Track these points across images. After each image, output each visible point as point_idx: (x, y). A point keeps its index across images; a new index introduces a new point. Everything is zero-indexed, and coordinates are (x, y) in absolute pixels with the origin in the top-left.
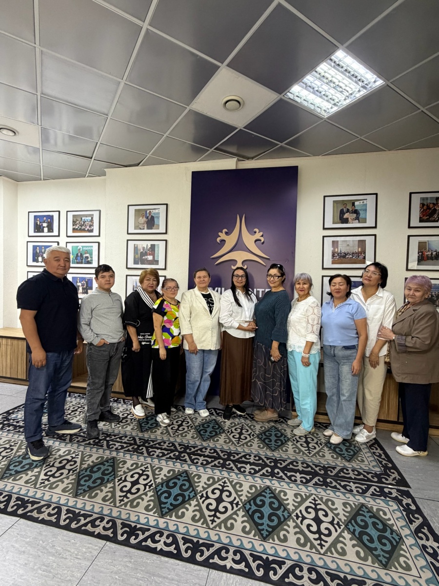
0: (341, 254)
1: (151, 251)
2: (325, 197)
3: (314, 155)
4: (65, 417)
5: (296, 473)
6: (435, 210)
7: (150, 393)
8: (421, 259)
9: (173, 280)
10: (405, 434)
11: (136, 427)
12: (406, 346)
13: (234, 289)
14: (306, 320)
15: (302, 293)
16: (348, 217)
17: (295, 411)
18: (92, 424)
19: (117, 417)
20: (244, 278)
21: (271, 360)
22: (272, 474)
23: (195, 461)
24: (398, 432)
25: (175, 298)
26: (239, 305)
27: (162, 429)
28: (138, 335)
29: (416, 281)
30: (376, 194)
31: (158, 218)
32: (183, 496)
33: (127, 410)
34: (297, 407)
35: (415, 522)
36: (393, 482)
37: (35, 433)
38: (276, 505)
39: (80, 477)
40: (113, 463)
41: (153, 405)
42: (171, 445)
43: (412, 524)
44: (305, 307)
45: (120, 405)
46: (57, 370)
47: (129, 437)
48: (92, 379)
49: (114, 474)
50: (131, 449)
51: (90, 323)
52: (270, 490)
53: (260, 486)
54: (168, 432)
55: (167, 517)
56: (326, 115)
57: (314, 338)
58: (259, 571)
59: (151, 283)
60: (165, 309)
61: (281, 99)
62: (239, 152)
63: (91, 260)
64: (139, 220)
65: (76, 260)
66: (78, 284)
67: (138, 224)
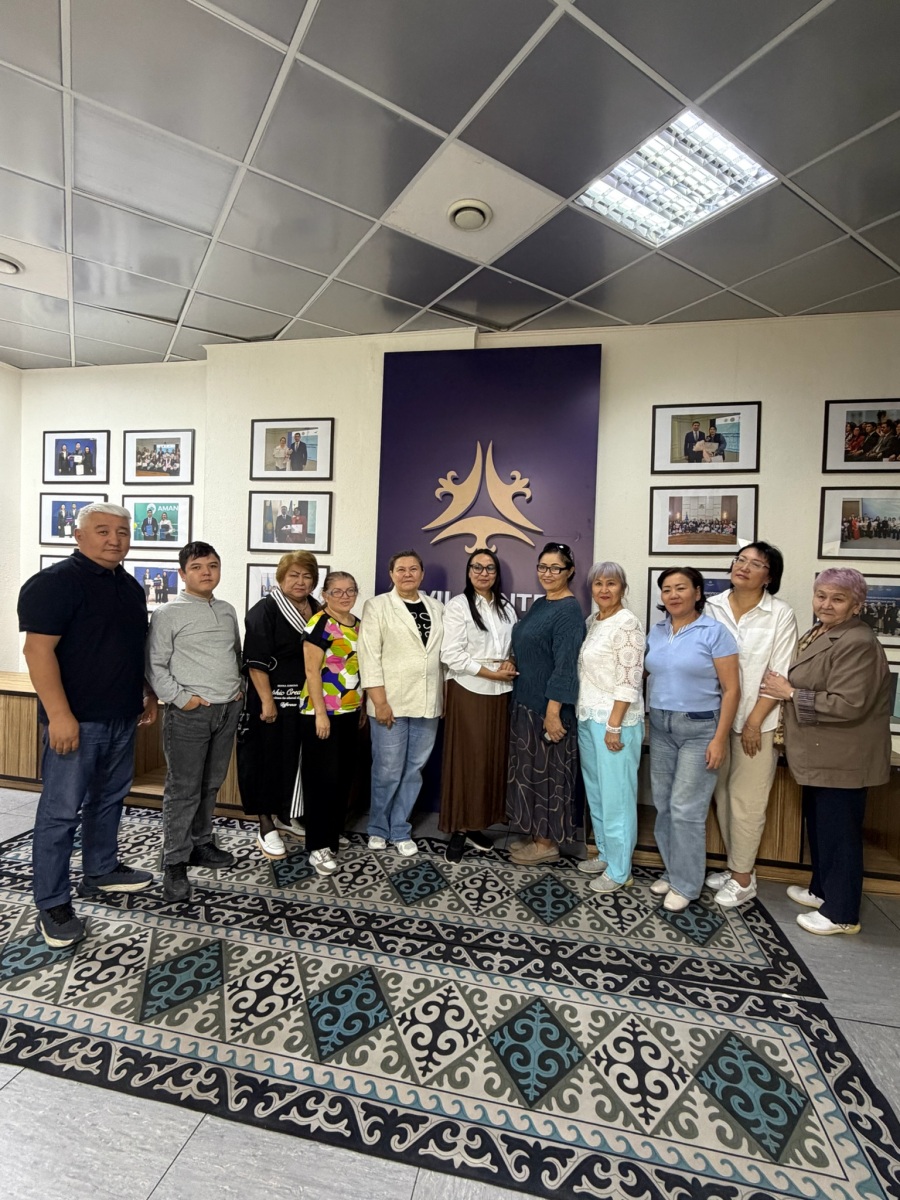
0: (687, 523)
1: (300, 515)
2: (655, 408)
3: (634, 323)
4: (118, 858)
5: (596, 970)
6: (876, 436)
7: (297, 808)
8: (849, 536)
9: (345, 575)
10: (814, 890)
11: (266, 878)
12: (817, 712)
13: (470, 593)
14: (615, 658)
15: (605, 603)
16: (701, 449)
17: (593, 842)
18: (176, 871)
19: (227, 856)
20: (492, 572)
21: (544, 740)
22: (547, 973)
23: (389, 947)
24: (801, 885)
25: (351, 612)
26: (482, 627)
27: (321, 880)
28: (273, 687)
29: (834, 580)
30: (759, 404)
31: (315, 446)
32: (365, 1019)
33: (248, 842)
34: (598, 836)
35: (835, 1067)
36: (792, 988)
37: (55, 890)
38: (554, 1036)
39: (150, 982)
40: (220, 952)
41: (303, 833)
42: (339, 913)
43: (829, 1071)
44: (612, 632)
45: (233, 832)
46: (102, 761)
47: (251, 897)
48: (176, 778)
49: (221, 975)
50: (255, 923)
51: (169, 664)
52: (543, 1005)
53: (522, 998)
54: (332, 886)
55: (330, 1062)
56: (658, 243)
57: (629, 694)
58: (519, 1170)
59: (300, 583)
60: (328, 635)
61: (569, 209)
62: (480, 315)
63: (174, 533)
64: (275, 452)
65: (144, 533)
66: (147, 582)
67: (273, 459)
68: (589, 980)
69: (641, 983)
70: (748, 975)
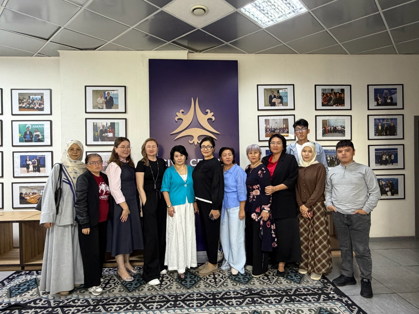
0: (272, 129)
1: (112, 128)
2: (258, 85)
3: (249, 53)
6: (331, 98)
8: (325, 132)
11: (122, 289)
16: (275, 101)
22: (254, 302)
30: (293, 85)
31: (117, 98)
42: (162, 297)
43: (353, 312)
47: (120, 298)
50: (129, 308)
52: (257, 313)
53: (249, 312)
56: (264, 27)
61: (236, 12)
62: (190, 46)
63: (42, 138)
64: (98, 100)
65: (25, 139)
66: (28, 162)
67: (97, 104)
68: (269, 301)
69: (287, 298)
70: (317, 290)
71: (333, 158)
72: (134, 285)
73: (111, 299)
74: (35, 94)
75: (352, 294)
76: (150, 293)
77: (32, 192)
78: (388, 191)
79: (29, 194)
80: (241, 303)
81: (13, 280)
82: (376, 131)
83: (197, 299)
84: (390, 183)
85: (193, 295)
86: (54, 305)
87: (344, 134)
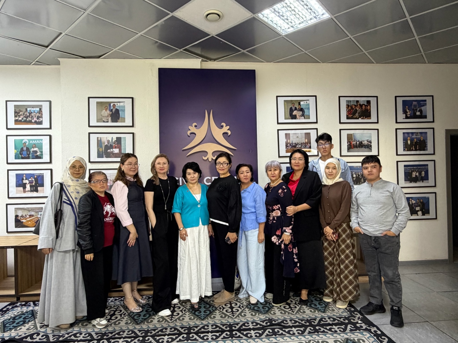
0: (292, 144)
1: (118, 144)
2: (277, 97)
3: (267, 62)
6: (356, 110)
8: (350, 147)
11: (129, 321)
16: (296, 114)
22: (275, 333)
30: (316, 96)
31: (124, 111)
36: (359, 321)
42: (173, 329)
47: (126, 331)
56: (284, 33)
61: (254, 18)
62: (203, 54)
63: (40, 155)
64: (103, 113)
65: (21, 155)
66: (24, 182)
67: (101, 117)
68: (291, 332)
69: (310, 329)
70: (343, 320)
71: (359, 175)
72: (142, 317)
73: (117, 332)
74: (33, 107)
75: (382, 323)
76: (160, 325)
77: (29, 215)
78: (418, 211)
79: (26, 216)
80: (261, 335)
81: (7, 312)
82: (404, 146)
83: (212, 331)
84: (421, 202)
85: (207, 327)
86: (53, 339)
87: (370, 149)
